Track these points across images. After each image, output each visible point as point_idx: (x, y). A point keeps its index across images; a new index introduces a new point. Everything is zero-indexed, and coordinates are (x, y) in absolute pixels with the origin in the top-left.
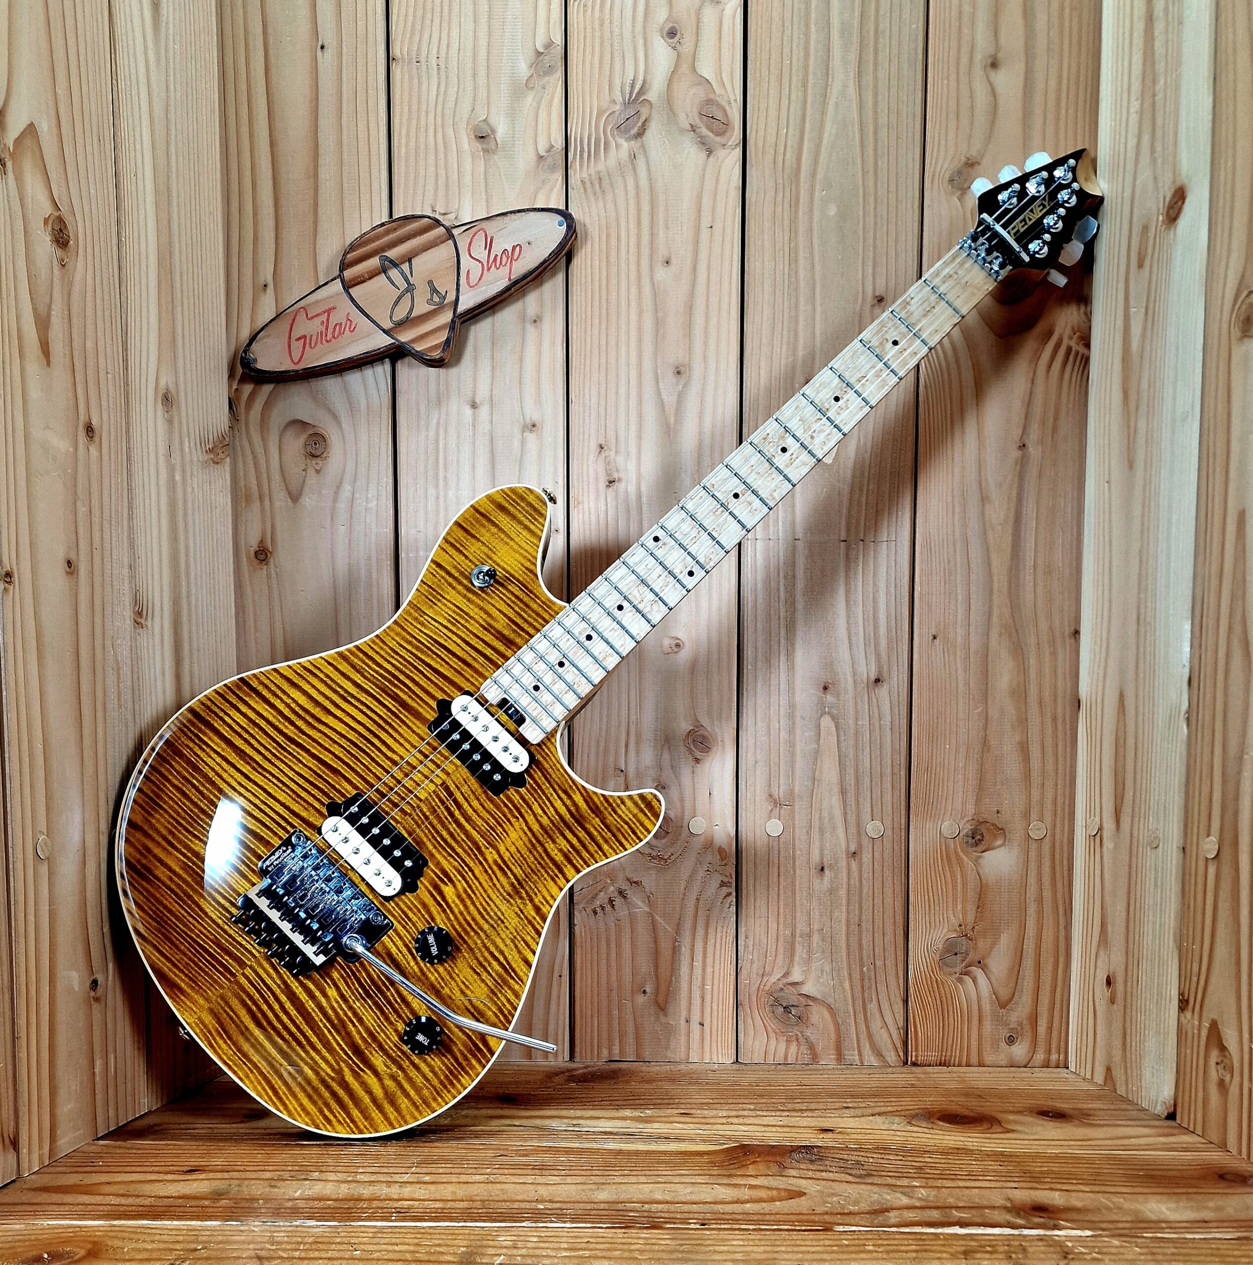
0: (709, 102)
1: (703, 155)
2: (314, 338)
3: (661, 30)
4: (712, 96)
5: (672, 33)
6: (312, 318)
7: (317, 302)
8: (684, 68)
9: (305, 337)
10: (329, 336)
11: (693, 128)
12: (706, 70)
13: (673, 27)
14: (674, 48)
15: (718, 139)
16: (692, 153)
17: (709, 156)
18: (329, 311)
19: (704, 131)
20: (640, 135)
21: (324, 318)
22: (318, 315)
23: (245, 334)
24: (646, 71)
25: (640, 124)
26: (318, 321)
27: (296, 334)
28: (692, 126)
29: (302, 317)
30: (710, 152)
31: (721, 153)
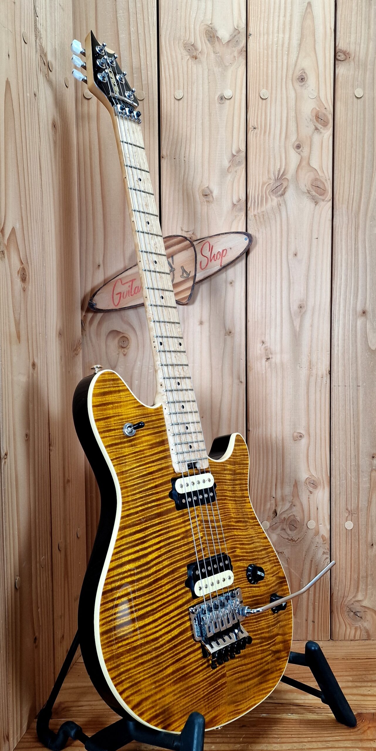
0: (316, 179)
1: (313, 205)
2: (125, 294)
3: (293, 145)
4: (318, 177)
5: (298, 147)
6: (124, 284)
7: (127, 276)
8: (304, 163)
9: (120, 293)
10: (133, 292)
11: (309, 192)
12: (315, 164)
13: (299, 144)
14: (299, 154)
15: (320, 197)
16: (307, 204)
17: (316, 205)
18: (132, 281)
19: (314, 193)
20: (282, 195)
21: (130, 284)
22: (127, 283)
24: (286, 165)
25: (282, 189)
26: (127, 285)
27: (115, 292)
28: (308, 191)
29: (119, 283)
30: (316, 203)
31: (322, 203)
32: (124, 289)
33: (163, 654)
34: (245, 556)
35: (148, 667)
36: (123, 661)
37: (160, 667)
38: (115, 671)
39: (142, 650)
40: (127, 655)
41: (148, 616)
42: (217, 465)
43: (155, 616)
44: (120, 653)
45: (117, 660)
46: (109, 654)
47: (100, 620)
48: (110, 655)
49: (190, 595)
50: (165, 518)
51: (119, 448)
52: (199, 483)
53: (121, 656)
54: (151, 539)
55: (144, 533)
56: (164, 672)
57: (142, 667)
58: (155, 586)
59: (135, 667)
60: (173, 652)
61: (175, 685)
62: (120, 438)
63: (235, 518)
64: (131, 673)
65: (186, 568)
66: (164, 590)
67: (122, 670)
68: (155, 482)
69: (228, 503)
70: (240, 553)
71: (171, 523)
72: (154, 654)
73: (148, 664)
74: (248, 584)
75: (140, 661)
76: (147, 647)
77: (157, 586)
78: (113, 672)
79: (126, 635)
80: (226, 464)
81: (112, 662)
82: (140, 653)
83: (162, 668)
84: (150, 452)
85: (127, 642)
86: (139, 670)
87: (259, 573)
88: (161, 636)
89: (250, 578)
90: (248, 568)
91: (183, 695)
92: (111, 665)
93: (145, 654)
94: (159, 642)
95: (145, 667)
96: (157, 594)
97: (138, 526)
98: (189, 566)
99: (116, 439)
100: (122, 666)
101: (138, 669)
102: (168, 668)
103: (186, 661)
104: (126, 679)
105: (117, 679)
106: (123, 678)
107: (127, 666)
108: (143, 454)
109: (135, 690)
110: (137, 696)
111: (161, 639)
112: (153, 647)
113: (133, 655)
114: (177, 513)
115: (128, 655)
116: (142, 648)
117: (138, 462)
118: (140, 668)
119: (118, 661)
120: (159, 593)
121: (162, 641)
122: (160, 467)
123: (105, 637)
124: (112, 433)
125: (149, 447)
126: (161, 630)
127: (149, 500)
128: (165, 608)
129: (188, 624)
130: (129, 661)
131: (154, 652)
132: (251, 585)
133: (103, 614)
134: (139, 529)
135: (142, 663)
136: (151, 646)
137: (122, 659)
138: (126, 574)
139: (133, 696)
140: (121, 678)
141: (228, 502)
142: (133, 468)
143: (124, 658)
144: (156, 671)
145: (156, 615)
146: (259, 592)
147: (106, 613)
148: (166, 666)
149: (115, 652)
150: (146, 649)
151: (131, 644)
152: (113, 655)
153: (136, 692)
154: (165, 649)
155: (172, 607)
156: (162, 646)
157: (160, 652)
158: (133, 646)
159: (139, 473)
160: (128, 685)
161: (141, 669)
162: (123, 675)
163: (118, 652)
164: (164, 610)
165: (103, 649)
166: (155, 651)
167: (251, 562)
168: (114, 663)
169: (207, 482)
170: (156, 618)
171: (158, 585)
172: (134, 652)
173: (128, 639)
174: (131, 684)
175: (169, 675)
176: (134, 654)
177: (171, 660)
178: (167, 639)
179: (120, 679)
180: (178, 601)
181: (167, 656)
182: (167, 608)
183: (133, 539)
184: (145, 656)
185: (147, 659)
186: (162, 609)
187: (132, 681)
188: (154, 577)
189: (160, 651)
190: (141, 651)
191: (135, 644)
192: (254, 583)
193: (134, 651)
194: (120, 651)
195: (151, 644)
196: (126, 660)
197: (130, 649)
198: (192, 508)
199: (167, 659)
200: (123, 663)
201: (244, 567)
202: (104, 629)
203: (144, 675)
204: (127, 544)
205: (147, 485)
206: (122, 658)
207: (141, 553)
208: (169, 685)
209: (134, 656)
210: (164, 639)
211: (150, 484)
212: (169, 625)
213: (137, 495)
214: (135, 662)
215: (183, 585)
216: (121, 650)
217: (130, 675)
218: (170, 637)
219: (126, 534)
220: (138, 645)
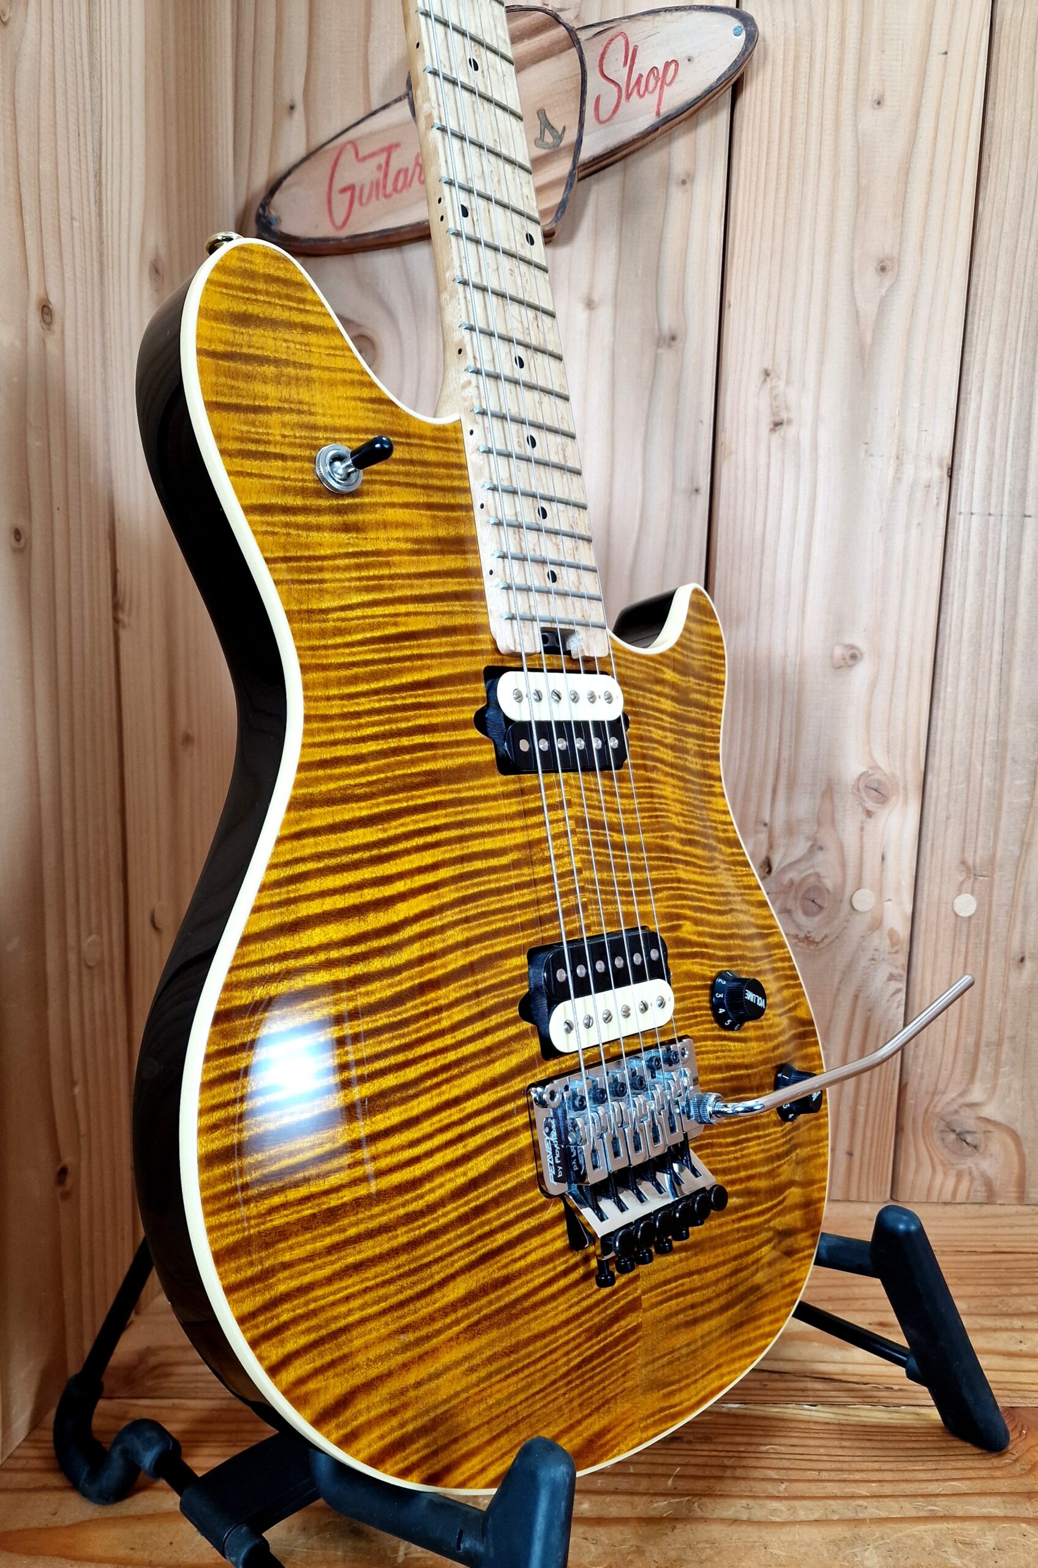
2: (366, 191)
7: (371, 134)
9: (351, 188)
10: (389, 188)
18: (389, 150)
21: (381, 159)
22: (372, 155)
23: (260, 180)
26: (373, 163)
27: (338, 184)
29: (348, 156)
32: (361, 174)
33: (433, 1235)
34: (706, 946)
35: (379, 1280)
36: (287, 1257)
37: (423, 1280)
38: (254, 1293)
39: (361, 1221)
40: (301, 1239)
41: (387, 1107)
42: (633, 662)
43: (413, 1108)
44: (275, 1228)
45: (263, 1254)
46: (233, 1234)
47: (202, 1113)
48: (238, 1237)
49: (534, 1046)
50: (459, 791)
51: (298, 526)
52: (575, 699)
53: (279, 1241)
54: (407, 852)
55: (385, 830)
56: (438, 1295)
57: (356, 1278)
58: (415, 1007)
59: (329, 1280)
60: (471, 1231)
61: (473, 1338)
62: (303, 492)
63: (679, 830)
64: (315, 1300)
65: (523, 959)
66: (445, 1024)
67: (282, 1288)
68: (429, 668)
69: (664, 783)
70: (694, 933)
71: (477, 810)
72: (403, 1236)
73: (379, 1269)
74: (713, 1029)
75: (351, 1260)
76: (376, 1210)
77: (423, 1009)
78: (247, 1297)
79: (302, 1166)
80: (660, 663)
81: (243, 1260)
82: (352, 1232)
83: (428, 1283)
84: (412, 563)
85: (303, 1191)
86: (346, 1288)
87: (750, 996)
88: (429, 1176)
89: (721, 1011)
90: (714, 980)
91: (499, 1371)
92: (238, 1270)
93: (371, 1234)
94: (421, 1197)
95: (368, 1279)
96: (420, 1034)
97: (363, 804)
98: (533, 954)
99: (285, 490)
100: (281, 1276)
101: (343, 1284)
102: (452, 1285)
103: (515, 1261)
104: (295, 1321)
105: (261, 1318)
106: (285, 1317)
107: (304, 1273)
108: (388, 564)
109: (328, 1358)
110: (337, 1375)
111: (428, 1186)
112: (401, 1211)
113: (323, 1236)
114: (498, 783)
115: (308, 1236)
116: (361, 1216)
117: (368, 589)
118: (350, 1281)
119: (268, 1257)
120: (427, 1031)
121: (432, 1190)
122: (447, 622)
123: (219, 1171)
124: (273, 467)
125: (409, 546)
126: (429, 1154)
127: (403, 725)
128: (447, 1081)
129: (524, 1140)
130: (310, 1258)
131: (404, 1229)
132: (724, 1033)
133: (216, 1090)
134: (364, 813)
135: (358, 1267)
136: (392, 1209)
137: (283, 1250)
138: (309, 960)
139: (320, 1377)
140: (277, 1316)
141: (662, 778)
142: (350, 607)
143: (291, 1248)
144: (409, 1293)
145: (415, 1102)
146: (743, 1057)
147: (225, 1087)
148: (442, 1275)
149: (258, 1225)
150: (371, 1217)
151: (317, 1201)
152: (250, 1236)
153: (332, 1364)
154: (442, 1221)
155: (472, 1081)
156: (431, 1208)
157: (424, 1230)
158: (325, 1207)
159: (372, 628)
160: (303, 1341)
161: (353, 1285)
162: (287, 1306)
163: (269, 1225)
164: (444, 1088)
165: (208, 1215)
166: (404, 1224)
167: (724, 966)
168: (251, 1264)
169: (601, 702)
170: (415, 1112)
171: (426, 1003)
172: (328, 1229)
173: (307, 1180)
174: (313, 1336)
175: (454, 1306)
176: (330, 1234)
177: (462, 1258)
178: (450, 1187)
179: (272, 1318)
180: (492, 1061)
181: (450, 1242)
182: (455, 1083)
183: (342, 845)
184: (370, 1243)
185: (378, 1251)
186: (438, 1085)
187: (319, 1327)
188: (411, 978)
189: (424, 1225)
190: (356, 1224)
191: (334, 1201)
192: (731, 1028)
193: (330, 1224)
194: (276, 1223)
195: (394, 1203)
196: (298, 1253)
197: (314, 1215)
198: (553, 777)
199: (450, 1254)
200: (286, 1266)
201: (703, 978)
202: (217, 1145)
203: (362, 1307)
204: (319, 857)
205: (400, 672)
206: (282, 1245)
207: (370, 894)
208: (451, 1339)
209: (328, 1241)
210: (442, 1185)
211: (410, 670)
212: (461, 1138)
213: (363, 700)
214: (332, 1263)
215: (514, 1012)
216: (278, 1220)
217: (312, 1306)
218: (462, 1180)
219: (317, 823)
220: (344, 1205)
